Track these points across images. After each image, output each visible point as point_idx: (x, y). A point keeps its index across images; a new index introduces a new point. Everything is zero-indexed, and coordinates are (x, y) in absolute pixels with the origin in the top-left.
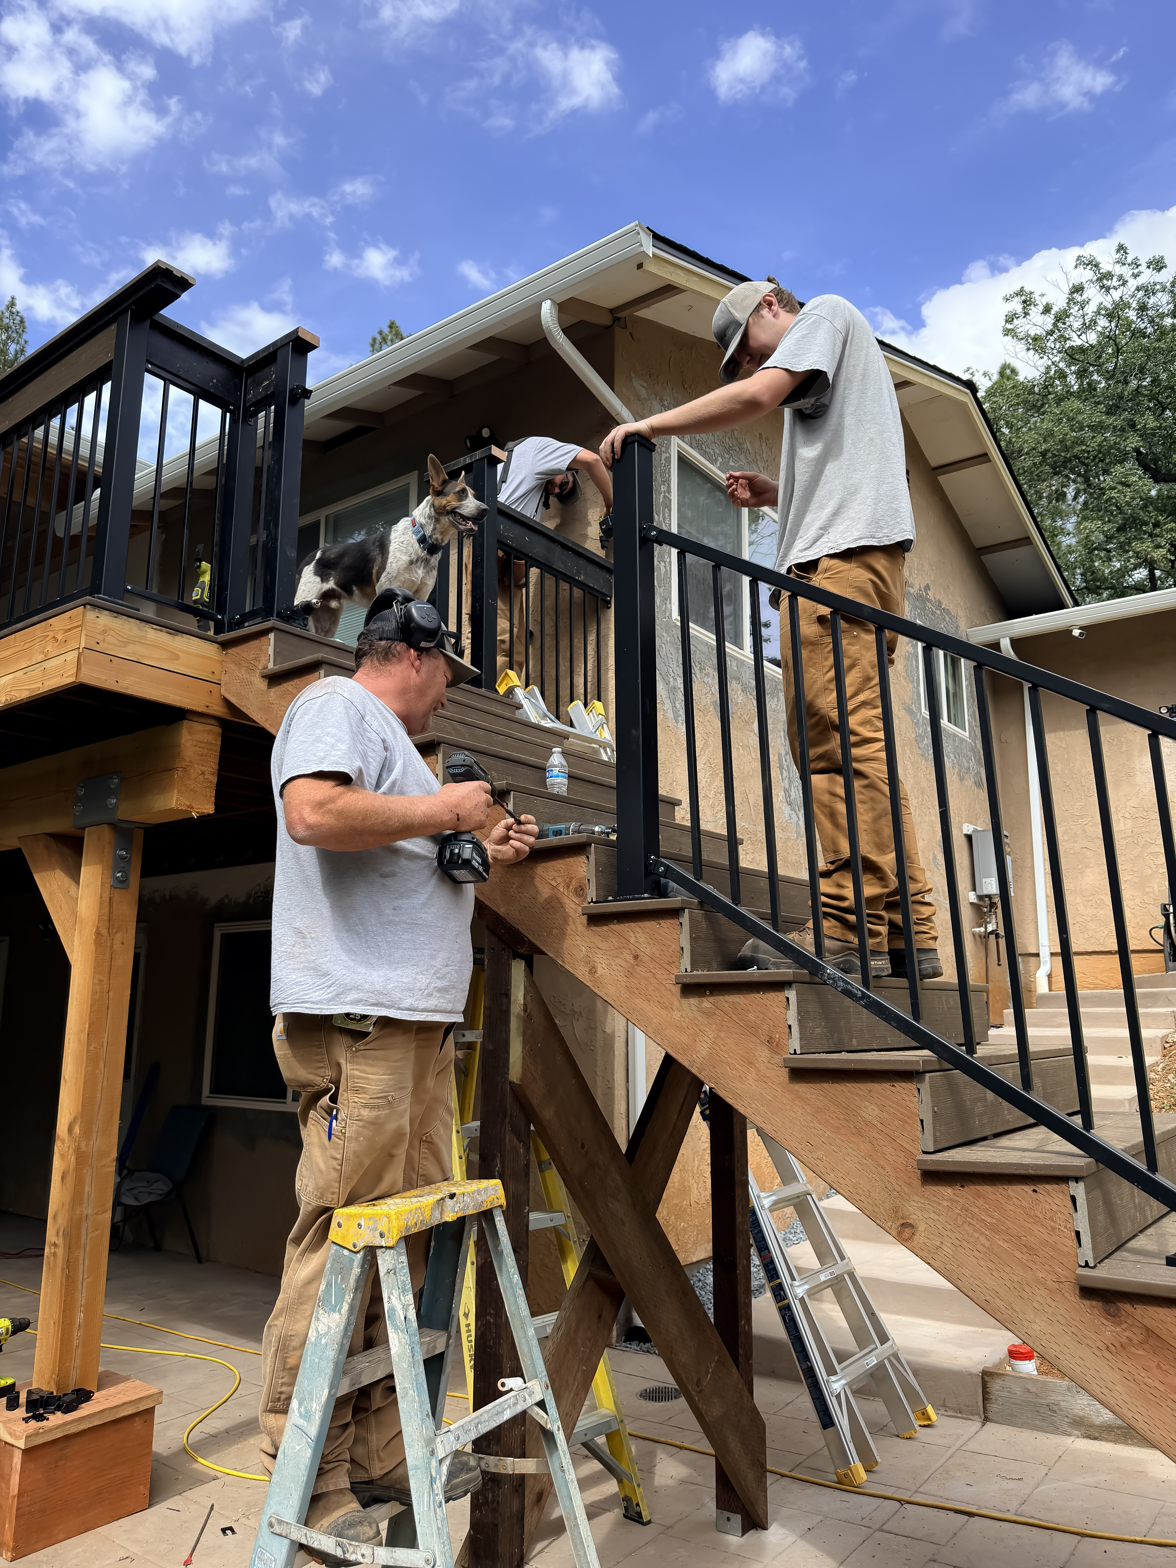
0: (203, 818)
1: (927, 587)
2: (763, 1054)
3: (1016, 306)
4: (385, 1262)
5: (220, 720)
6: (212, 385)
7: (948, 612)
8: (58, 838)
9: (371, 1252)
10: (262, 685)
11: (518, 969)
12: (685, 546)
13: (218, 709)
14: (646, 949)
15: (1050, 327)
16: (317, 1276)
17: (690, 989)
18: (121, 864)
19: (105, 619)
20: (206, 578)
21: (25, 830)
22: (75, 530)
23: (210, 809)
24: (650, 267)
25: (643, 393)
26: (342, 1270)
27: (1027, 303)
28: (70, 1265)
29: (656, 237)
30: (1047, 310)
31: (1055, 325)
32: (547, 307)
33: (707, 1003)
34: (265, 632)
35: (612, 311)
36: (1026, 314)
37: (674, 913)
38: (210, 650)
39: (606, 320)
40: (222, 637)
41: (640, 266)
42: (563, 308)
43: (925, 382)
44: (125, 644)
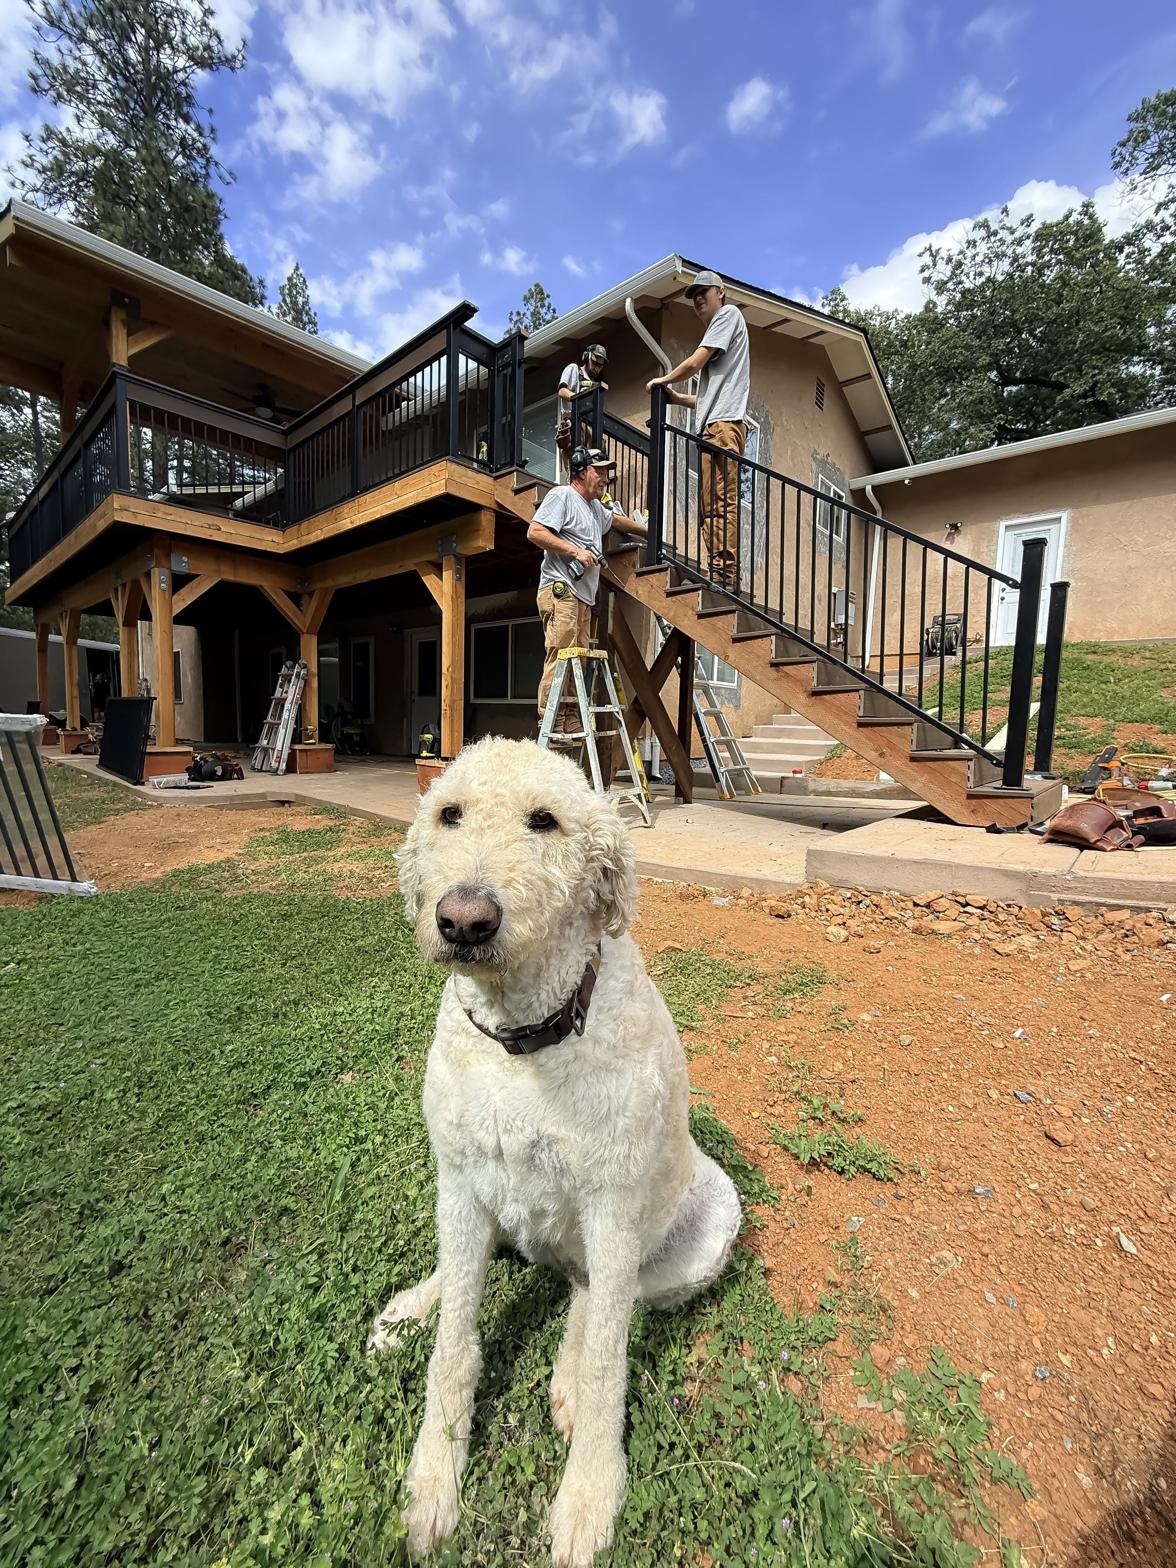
0: (491, 551)
1: (828, 455)
2: (690, 612)
3: (927, 259)
4: (574, 662)
5: (495, 511)
6: (484, 358)
7: (838, 469)
8: (431, 563)
9: (570, 660)
10: (512, 494)
11: (612, 596)
12: (676, 432)
13: (494, 506)
14: (656, 583)
15: (948, 274)
16: (553, 669)
17: (669, 594)
18: (457, 571)
19: (454, 466)
20: (485, 449)
21: (417, 560)
22: (390, 427)
23: (493, 548)
24: (679, 279)
25: (675, 346)
26: (561, 666)
27: (934, 256)
28: (452, 716)
29: (684, 261)
30: (949, 260)
31: (953, 273)
32: (628, 301)
33: (674, 598)
34: (512, 472)
35: (661, 300)
36: (935, 265)
37: (665, 570)
38: (489, 480)
39: (659, 306)
40: (494, 475)
41: (675, 278)
42: (635, 301)
43: (835, 331)
44: (461, 477)
